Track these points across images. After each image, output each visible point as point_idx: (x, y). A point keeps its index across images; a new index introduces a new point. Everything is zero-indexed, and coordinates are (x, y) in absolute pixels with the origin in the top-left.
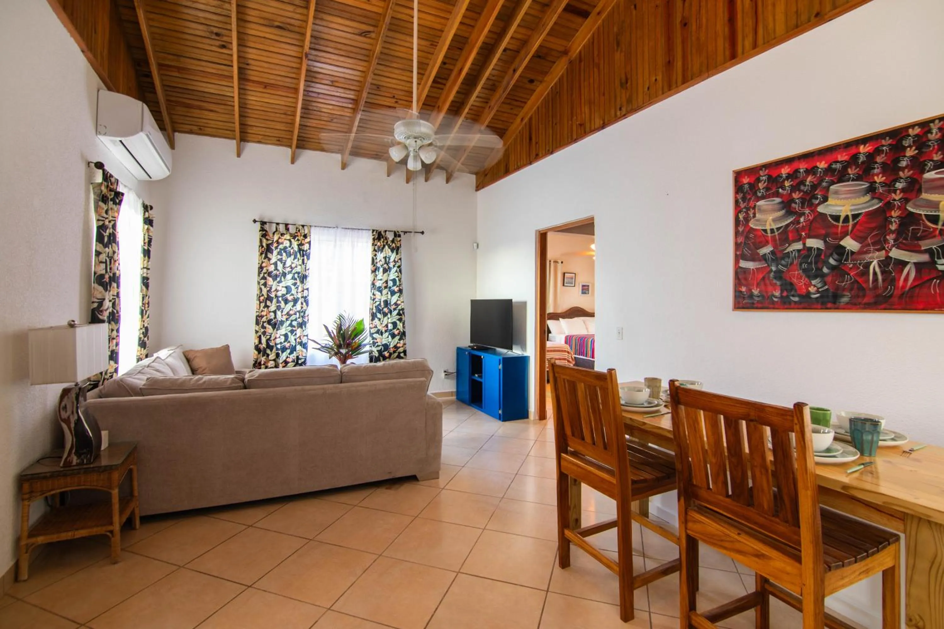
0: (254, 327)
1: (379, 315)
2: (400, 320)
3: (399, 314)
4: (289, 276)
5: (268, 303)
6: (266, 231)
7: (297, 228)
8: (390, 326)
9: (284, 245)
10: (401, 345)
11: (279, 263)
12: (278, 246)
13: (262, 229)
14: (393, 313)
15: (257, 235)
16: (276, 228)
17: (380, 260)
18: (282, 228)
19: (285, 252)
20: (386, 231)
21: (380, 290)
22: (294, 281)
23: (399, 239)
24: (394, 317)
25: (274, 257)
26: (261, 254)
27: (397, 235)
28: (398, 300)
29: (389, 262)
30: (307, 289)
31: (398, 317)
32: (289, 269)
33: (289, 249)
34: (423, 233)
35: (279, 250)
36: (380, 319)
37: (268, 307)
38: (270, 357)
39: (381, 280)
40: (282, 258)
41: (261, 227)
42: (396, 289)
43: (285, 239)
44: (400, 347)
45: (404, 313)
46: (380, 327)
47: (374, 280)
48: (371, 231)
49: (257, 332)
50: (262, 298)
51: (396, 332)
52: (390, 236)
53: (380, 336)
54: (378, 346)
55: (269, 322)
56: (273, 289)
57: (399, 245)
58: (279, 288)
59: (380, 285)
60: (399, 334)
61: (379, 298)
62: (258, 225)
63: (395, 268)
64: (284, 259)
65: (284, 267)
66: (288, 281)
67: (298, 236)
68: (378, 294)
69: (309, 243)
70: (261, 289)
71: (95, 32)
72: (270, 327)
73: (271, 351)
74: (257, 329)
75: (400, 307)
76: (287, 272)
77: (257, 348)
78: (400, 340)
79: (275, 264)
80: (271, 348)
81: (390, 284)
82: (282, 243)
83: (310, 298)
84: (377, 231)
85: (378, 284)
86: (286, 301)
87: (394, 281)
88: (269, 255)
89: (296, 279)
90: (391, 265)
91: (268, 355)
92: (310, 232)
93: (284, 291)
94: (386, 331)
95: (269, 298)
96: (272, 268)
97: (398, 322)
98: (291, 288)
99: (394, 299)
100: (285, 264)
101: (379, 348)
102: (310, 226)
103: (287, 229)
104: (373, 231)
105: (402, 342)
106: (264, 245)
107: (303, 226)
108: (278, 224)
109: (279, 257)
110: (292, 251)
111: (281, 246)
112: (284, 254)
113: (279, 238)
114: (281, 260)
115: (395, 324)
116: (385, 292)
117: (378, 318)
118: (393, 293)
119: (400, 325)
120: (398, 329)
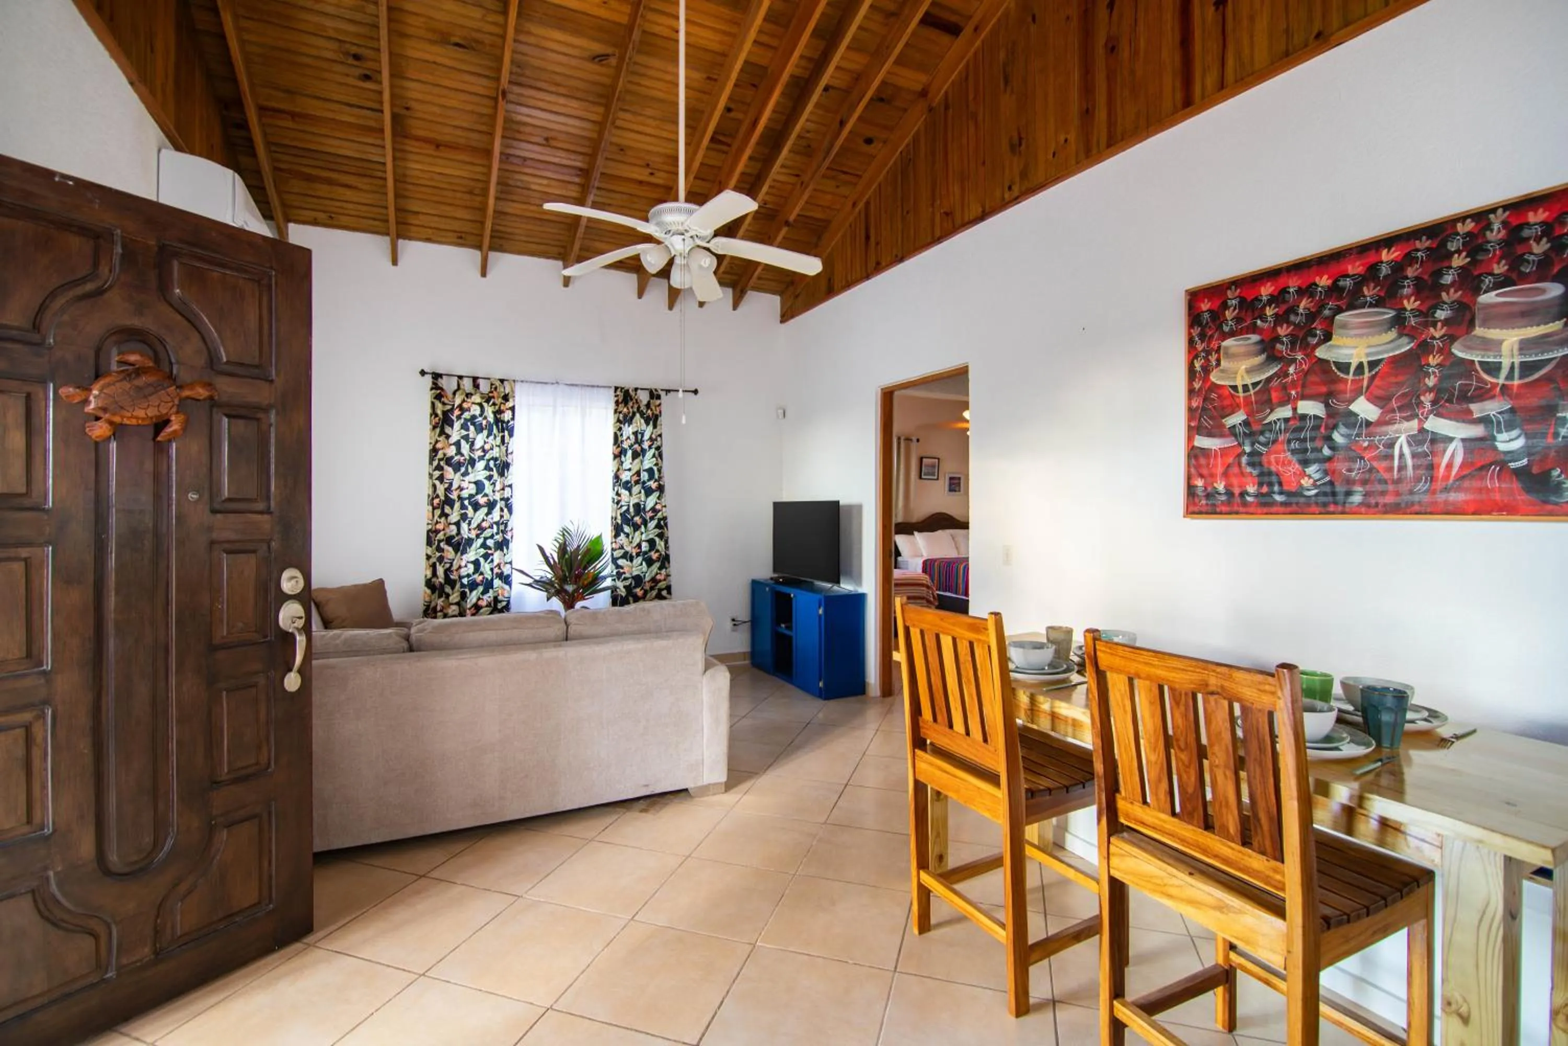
0: (422, 549)
1: (627, 529)
2: (661, 536)
3: (658, 526)
4: (481, 465)
5: (447, 509)
6: (442, 389)
7: (492, 384)
8: (645, 547)
9: (472, 413)
10: (662, 577)
11: (463, 442)
12: (462, 414)
13: (435, 386)
14: (649, 525)
15: (427, 396)
16: (459, 385)
17: (628, 438)
18: (467, 385)
19: (474, 424)
20: (636, 389)
21: (627, 486)
22: (487, 473)
23: (658, 402)
24: (651, 531)
25: (456, 433)
26: (434, 428)
27: (654, 395)
28: (656, 503)
29: (642, 441)
30: (510, 486)
31: (657, 531)
32: (480, 453)
33: (480, 419)
34: (696, 392)
35: (462, 421)
36: (627, 535)
37: (447, 516)
38: (451, 598)
39: (629, 470)
40: (468, 435)
41: (434, 383)
42: (653, 484)
43: (473, 403)
44: (660, 581)
45: (666, 525)
46: (628, 549)
47: (618, 470)
48: (613, 389)
49: (428, 557)
50: (436, 501)
51: (654, 556)
52: (644, 397)
53: (629, 563)
54: (625, 579)
55: (449, 540)
56: (455, 486)
57: (658, 413)
58: (465, 485)
59: (628, 478)
60: (658, 559)
61: (627, 500)
62: (428, 379)
63: (653, 451)
64: (471, 436)
65: (472, 449)
66: (479, 472)
67: (493, 397)
68: (625, 493)
69: (513, 409)
70: (434, 486)
71: (152, 51)
72: (450, 549)
73: (453, 588)
74: (429, 553)
75: (659, 515)
76: (476, 457)
77: (429, 584)
78: (660, 568)
79: (458, 444)
80: (452, 584)
81: (645, 476)
82: (469, 410)
83: (515, 502)
84: (622, 388)
85: (625, 476)
86: (476, 507)
87: (650, 471)
88: (448, 430)
89: (491, 470)
90: (646, 445)
91: (448, 596)
92: (513, 391)
93: (472, 489)
94: (638, 555)
95: (449, 502)
96: (452, 451)
97: (657, 539)
98: (484, 485)
99: (651, 502)
100: (472, 444)
101: (627, 583)
102: (514, 381)
103: (476, 386)
104: (616, 388)
105: (663, 572)
106: (439, 412)
107: (502, 381)
108: (460, 377)
109: (464, 433)
110: (484, 422)
111: (466, 415)
112: (472, 428)
113: (464, 401)
114: (466, 438)
115: (651, 543)
116: (636, 489)
117: (625, 533)
118: (649, 492)
119: (660, 545)
120: (658, 551)
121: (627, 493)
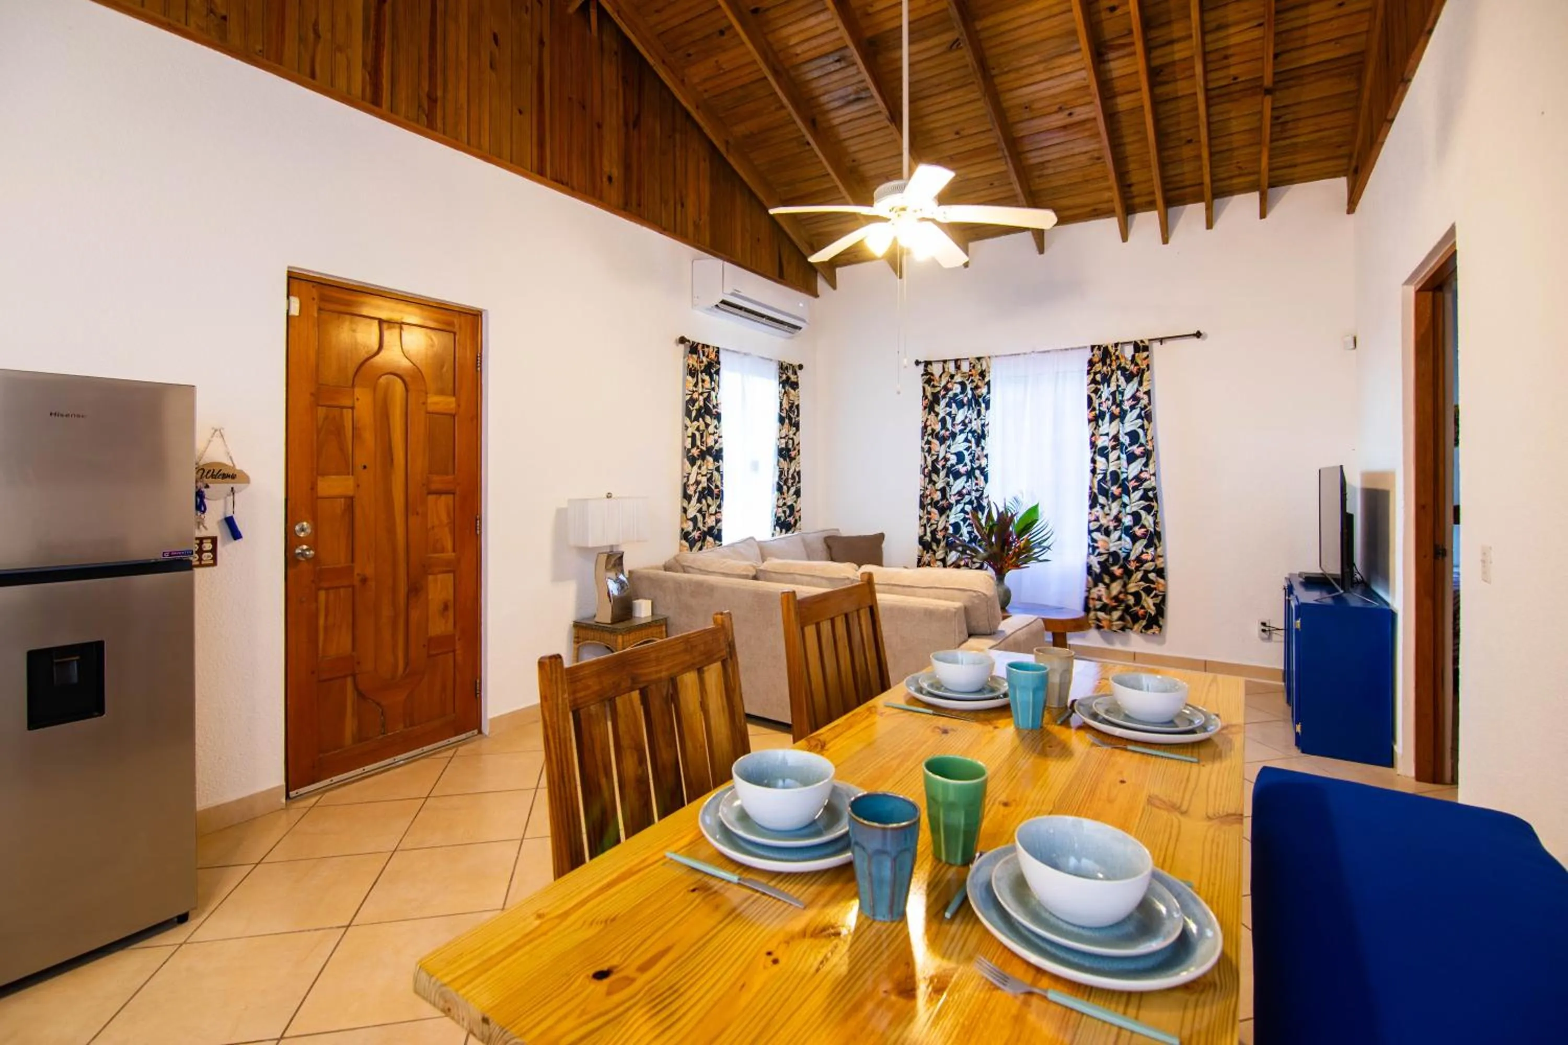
0: (917, 511)
1: (1102, 499)
2: (1148, 509)
3: (1144, 497)
4: (960, 438)
5: (934, 477)
6: (932, 374)
7: (971, 364)
8: (1127, 521)
9: (954, 391)
10: (1150, 558)
11: (948, 418)
12: (947, 394)
13: (926, 373)
14: (1132, 495)
15: (919, 382)
16: (944, 368)
17: (1108, 399)
18: (951, 367)
19: (955, 402)
20: (1116, 345)
21: (1103, 452)
22: (967, 445)
23: (1145, 354)
24: (1134, 501)
25: (941, 409)
26: (925, 408)
27: (1140, 347)
28: (1141, 471)
29: (1122, 401)
30: (986, 456)
31: (1143, 503)
32: (960, 427)
33: (961, 396)
34: (1198, 335)
35: (947, 400)
36: (1103, 507)
37: (935, 483)
38: (937, 554)
39: (1107, 434)
40: (951, 412)
41: (926, 370)
42: (1137, 450)
43: (956, 383)
44: (1146, 561)
45: (1155, 498)
46: (1103, 521)
47: (1093, 435)
48: (1089, 349)
49: (921, 518)
50: (926, 470)
51: (1139, 531)
52: (1129, 351)
53: (1104, 537)
54: (1100, 554)
55: (935, 504)
56: (941, 456)
57: (1144, 366)
58: (948, 455)
59: (1106, 444)
60: (1144, 536)
61: (1103, 467)
62: (921, 368)
63: (1136, 412)
64: (953, 412)
65: (953, 425)
66: (959, 445)
67: (972, 375)
68: (1100, 460)
69: (988, 384)
70: (925, 457)
72: (936, 511)
73: (938, 546)
74: (921, 515)
75: (1146, 485)
76: (957, 431)
77: (921, 541)
78: (1147, 547)
79: (943, 421)
80: (938, 542)
81: (1126, 440)
82: (951, 389)
83: (989, 470)
84: (1099, 347)
85: (1102, 442)
86: (957, 475)
87: (1133, 436)
88: (937, 409)
89: (970, 442)
90: (1126, 406)
91: (935, 552)
92: (989, 367)
93: (953, 459)
94: (1115, 528)
95: (935, 470)
96: (938, 427)
97: (1143, 513)
98: (964, 455)
99: (1134, 469)
100: (954, 419)
101: (1102, 558)
102: (989, 357)
103: (958, 368)
104: (1093, 347)
105: (1151, 551)
106: (928, 394)
107: (979, 359)
108: (945, 362)
109: (948, 409)
110: (965, 399)
111: (951, 394)
112: (954, 405)
113: (948, 382)
114: (949, 414)
115: (1136, 517)
116: (1113, 455)
117: (1100, 504)
118: (1132, 458)
119: (1147, 520)
120: (1143, 526)
121: (1103, 460)
